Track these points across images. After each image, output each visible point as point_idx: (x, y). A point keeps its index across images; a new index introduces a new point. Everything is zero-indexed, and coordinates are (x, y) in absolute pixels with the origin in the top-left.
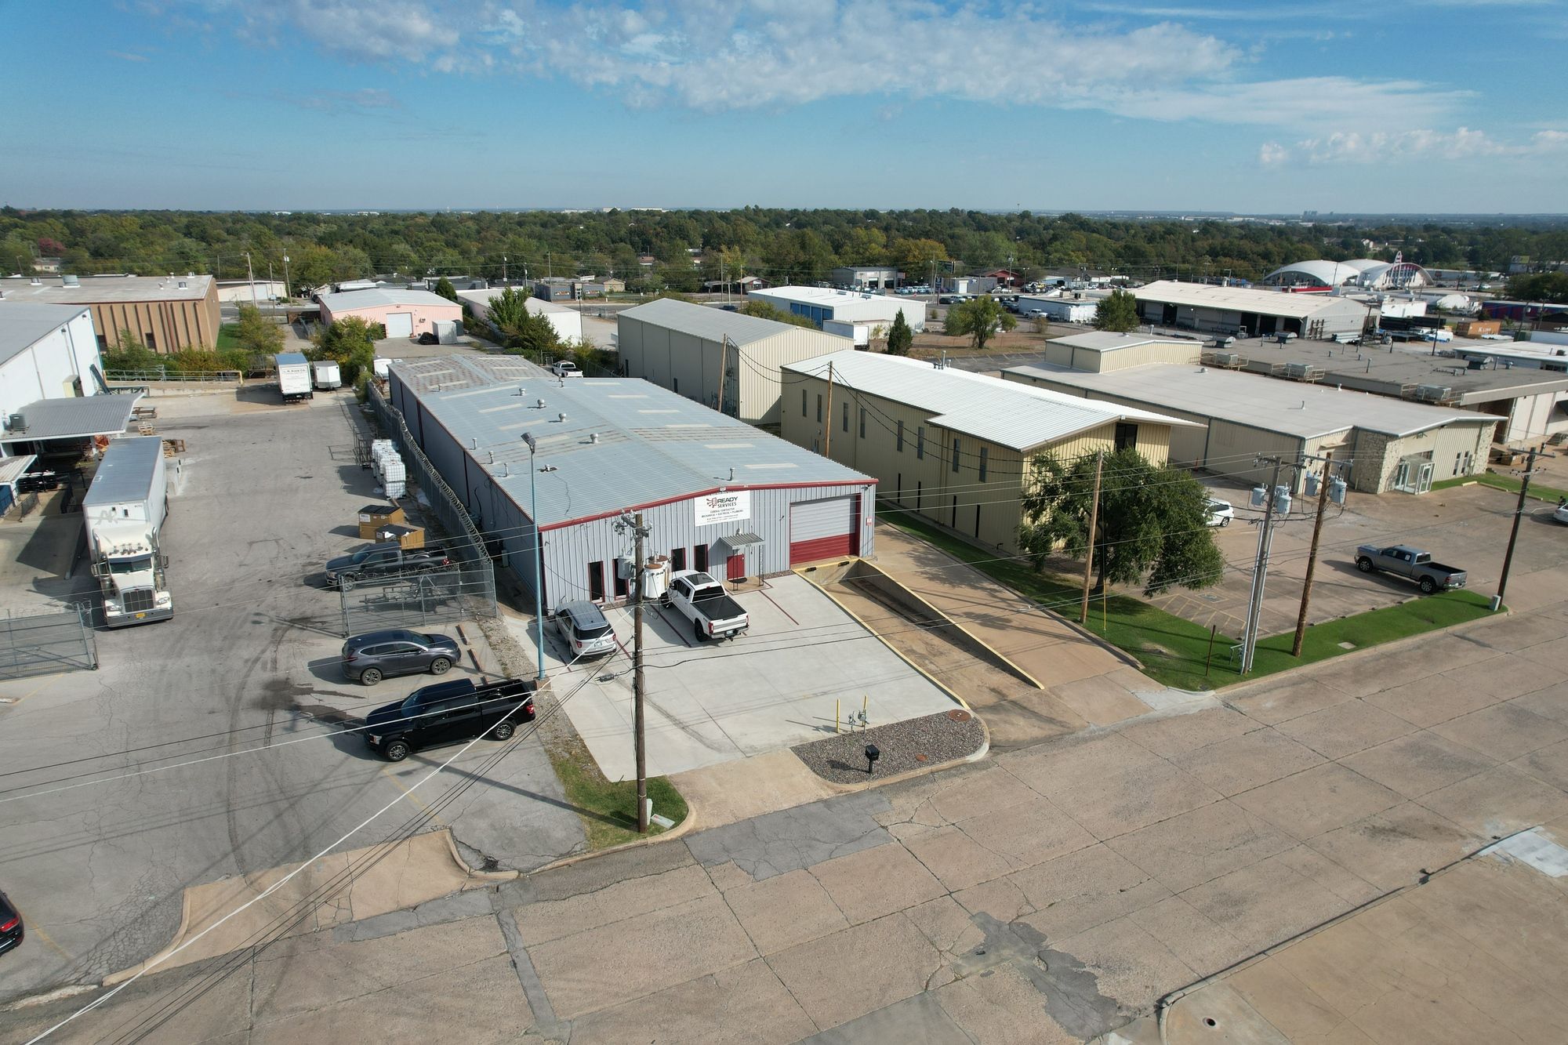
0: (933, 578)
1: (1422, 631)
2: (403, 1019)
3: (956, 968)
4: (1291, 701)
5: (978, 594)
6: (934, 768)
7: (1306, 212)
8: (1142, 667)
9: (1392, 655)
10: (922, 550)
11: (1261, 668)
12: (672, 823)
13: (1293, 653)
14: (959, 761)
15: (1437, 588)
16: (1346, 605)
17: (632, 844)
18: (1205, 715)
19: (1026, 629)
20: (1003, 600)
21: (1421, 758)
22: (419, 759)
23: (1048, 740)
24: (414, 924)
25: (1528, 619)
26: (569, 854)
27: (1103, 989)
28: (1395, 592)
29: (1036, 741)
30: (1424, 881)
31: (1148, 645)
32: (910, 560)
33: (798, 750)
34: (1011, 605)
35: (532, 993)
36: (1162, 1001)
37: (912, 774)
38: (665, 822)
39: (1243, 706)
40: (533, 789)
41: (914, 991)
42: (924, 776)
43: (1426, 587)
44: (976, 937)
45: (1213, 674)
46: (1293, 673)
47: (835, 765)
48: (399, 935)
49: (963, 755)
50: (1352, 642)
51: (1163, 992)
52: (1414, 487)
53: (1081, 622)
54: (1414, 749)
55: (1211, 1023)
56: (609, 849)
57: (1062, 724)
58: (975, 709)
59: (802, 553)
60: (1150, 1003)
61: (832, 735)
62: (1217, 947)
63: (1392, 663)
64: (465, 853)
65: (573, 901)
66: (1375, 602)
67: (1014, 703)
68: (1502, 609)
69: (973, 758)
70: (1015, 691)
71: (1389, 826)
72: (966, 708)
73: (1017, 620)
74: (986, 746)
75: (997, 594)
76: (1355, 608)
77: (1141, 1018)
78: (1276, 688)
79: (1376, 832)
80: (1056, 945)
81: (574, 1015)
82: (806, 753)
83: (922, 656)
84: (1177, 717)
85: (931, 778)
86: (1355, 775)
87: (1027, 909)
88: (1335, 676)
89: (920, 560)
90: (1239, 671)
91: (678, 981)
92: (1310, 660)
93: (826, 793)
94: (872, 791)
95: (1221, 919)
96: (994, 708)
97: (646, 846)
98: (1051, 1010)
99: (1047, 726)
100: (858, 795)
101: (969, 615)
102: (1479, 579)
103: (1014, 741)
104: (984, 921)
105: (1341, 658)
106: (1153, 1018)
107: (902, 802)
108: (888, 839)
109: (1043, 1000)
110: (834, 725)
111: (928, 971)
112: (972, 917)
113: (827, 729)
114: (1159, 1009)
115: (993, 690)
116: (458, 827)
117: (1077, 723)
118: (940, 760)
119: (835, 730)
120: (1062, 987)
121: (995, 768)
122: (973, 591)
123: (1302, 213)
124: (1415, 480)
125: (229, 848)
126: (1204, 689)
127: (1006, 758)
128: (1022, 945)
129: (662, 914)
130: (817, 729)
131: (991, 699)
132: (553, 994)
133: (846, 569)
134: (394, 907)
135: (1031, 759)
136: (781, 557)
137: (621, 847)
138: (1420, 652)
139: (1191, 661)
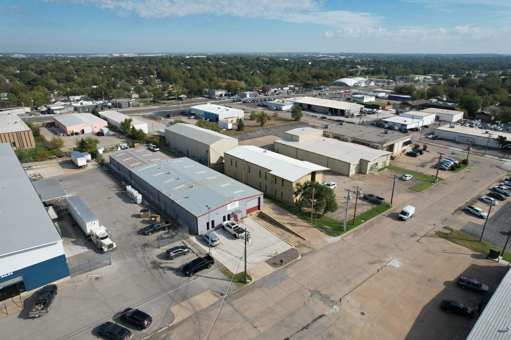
0: (278, 214)
1: (377, 215)
2: (224, 323)
3: (308, 299)
4: (354, 236)
5: (289, 217)
6: (292, 262)
7: (340, 53)
8: (325, 232)
9: (371, 222)
10: (272, 206)
11: (348, 229)
12: (250, 281)
13: (353, 225)
14: (296, 260)
15: (379, 203)
16: (362, 210)
17: (245, 286)
18: (339, 242)
19: (300, 226)
20: (294, 218)
21: (377, 247)
22: (195, 275)
23: (311, 252)
24: (215, 308)
25: (396, 209)
26: (235, 290)
27: (332, 299)
28: (372, 205)
29: (309, 253)
30: (378, 272)
31: (325, 227)
32: (271, 209)
33: (266, 262)
34: (296, 220)
35: (243, 315)
36: (341, 299)
37: (289, 264)
38: (249, 281)
39: (345, 239)
40: (221, 278)
41: (303, 304)
42: (291, 264)
43: (377, 203)
44: (310, 294)
45: (339, 232)
46: (353, 230)
47: (274, 264)
48: (214, 310)
49: (297, 258)
50: (364, 220)
51: (341, 298)
52: (374, 171)
53: (311, 222)
54: (376, 245)
55: (348, 301)
56: (241, 288)
57: (313, 248)
58: (295, 247)
59: (249, 211)
60: (339, 300)
61: (271, 257)
62: (347, 289)
63: (372, 224)
64: (216, 293)
65: (240, 299)
66: (368, 208)
67: (302, 244)
68: (392, 207)
69: (298, 258)
70: (302, 242)
71: (372, 262)
72: (294, 247)
73: (298, 223)
74: (300, 255)
75: (292, 217)
76: (364, 210)
77: (338, 302)
78: (351, 234)
79: (371, 263)
80: (323, 293)
81: (251, 318)
82: (268, 262)
83: (281, 235)
84: (333, 243)
85: (292, 264)
86: (366, 252)
87: (316, 287)
88: (361, 229)
89: (273, 209)
90: (343, 231)
91: (265, 309)
92: (356, 226)
93: (275, 270)
94: (283, 268)
95: (348, 284)
96: (299, 246)
97: (247, 286)
98: (324, 304)
99: (310, 249)
100: (280, 270)
101: (288, 223)
102: (387, 200)
103: (305, 253)
104: (310, 291)
105: (362, 225)
106: (340, 302)
107: (289, 270)
108: (289, 278)
109: (323, 302)
110: (271, 255)
111: (304, 301)
112: (308, 290)
113: (270, 256)
114: (340, 301)
115: (297, 242)
116: (211, 288)
117: (315, 247)
118: (293, 260)
119: (271, 256)
120: (325, 300)
121: (303, 260)
122: (287, 216)
123: (339, 53)
124: (374, 170)
125: (172, 300)
126: (337, 236)
127: (304, 257)
128: (317, 294)
129: (257, 298)
130: (268, 256)
131: (298, 244)
132: (246, 315)
133: (258, 213)
134: (209, 305)
135: (309, 257)
136: (244, 213)
137: (243, 287)
138: (377, 220)
139: (334, 229)
